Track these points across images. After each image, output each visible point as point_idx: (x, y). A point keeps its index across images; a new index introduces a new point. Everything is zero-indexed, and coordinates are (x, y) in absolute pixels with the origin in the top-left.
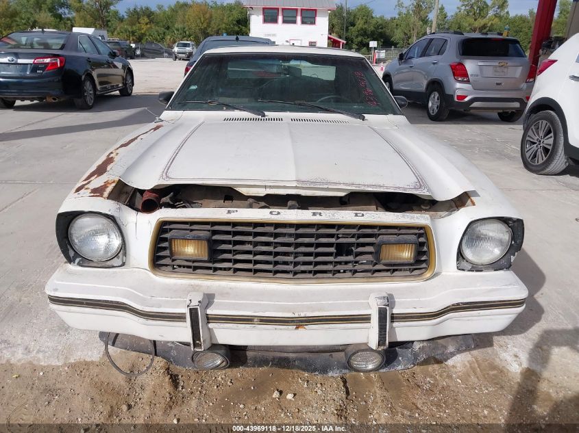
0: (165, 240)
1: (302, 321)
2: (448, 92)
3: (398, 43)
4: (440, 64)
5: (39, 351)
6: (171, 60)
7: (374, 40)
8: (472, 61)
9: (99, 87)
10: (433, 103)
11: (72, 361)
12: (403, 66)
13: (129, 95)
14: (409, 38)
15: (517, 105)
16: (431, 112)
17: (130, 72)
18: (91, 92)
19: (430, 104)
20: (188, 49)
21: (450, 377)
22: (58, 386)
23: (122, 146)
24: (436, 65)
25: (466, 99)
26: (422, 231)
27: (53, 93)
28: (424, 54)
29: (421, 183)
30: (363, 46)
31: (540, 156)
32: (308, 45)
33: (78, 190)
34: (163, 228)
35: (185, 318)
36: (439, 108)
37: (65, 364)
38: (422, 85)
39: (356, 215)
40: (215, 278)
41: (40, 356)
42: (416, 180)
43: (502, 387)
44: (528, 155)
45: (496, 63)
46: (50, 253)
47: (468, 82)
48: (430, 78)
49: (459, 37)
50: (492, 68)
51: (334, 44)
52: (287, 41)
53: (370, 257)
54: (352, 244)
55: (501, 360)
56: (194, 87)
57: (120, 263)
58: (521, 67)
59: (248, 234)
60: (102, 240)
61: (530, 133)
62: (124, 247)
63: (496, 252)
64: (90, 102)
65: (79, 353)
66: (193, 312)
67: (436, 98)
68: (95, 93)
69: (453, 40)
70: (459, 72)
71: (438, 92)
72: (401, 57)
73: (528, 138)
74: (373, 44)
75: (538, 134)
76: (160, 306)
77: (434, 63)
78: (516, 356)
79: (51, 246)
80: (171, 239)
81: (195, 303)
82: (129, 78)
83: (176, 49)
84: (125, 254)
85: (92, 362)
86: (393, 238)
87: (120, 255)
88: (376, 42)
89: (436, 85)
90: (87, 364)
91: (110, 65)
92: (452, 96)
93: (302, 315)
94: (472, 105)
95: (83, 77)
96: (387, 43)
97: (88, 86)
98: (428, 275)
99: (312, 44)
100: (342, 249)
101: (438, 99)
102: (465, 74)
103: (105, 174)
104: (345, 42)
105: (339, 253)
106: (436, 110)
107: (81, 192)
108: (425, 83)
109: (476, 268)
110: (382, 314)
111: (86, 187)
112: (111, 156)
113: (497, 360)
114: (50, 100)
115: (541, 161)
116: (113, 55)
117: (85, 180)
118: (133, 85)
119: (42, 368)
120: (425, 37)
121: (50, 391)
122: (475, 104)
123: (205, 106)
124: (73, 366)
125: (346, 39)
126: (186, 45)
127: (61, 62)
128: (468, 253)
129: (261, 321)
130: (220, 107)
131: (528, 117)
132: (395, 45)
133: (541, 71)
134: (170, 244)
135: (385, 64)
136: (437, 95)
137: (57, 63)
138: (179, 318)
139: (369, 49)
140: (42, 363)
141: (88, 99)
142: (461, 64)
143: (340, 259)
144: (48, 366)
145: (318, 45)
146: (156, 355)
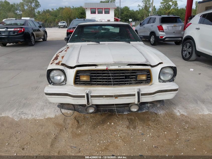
0: (78, 76)
1: (117, 96)
2: (157, 35)
3: (139, 20)
4: (154, 26)
5: (36, 115)
6: (58, 28)
7: (131, 18)
8: (164, 25)
9: (36, 38)
10: (152, 40)
11: (46, 118)
12: (141, 27)
13: (46, 40)
14: (143, 17)
15: (180, 39)
16: (152, 43)
17: (46, 32)
18: (33, 40)
19: (151, 40)
20: (64, 24)
21: (159, 117)
22: (44, 124)
23: (59, 52)
24: (152, 27)
25: (163, 38)
26: (148, 71)
27: (21, 40)
28: (148, 23)
29: (147, 61)
30: (127, 21)
31: (188, 55)
32: (107, 21)
33: (51, 64)
34: (78, 72)
35: (85, 97)
36: (155, 41)
37: (44, 119)
38: (148, 34)
39: (130, 67)
40: (92, 86)
41: (37, 116)
42: (146, 60)
43: (174, 119)
44: (184, 55)
45: (173, 25)
46: (32, 89)
47: (164, 32)
48: (151, 31)
49: (160, 17)
50: (171, 27)
51: (116, 20)
52: (99, 20)
53: (134, 79)
54: (129, 75)
55: (174, 112)
56: (76, 35)
57: (65, 84)
58: (181, 26)
59: (101, 73)
60: (59, 78)
61: (184, 48)
62: (66, 79)
63: (170, 77)
64: (33, 43)
65: (48, 116)
66: (87, 95)
67: (153, 37)
68: (35, 40)
69: (158, 18)
70: (160, 29)
71: (154, 36)
72: (141, 24)
73: (184, 49)
74: (130, 20)
75: (187, 48)
76: (78, 94)
77: (152, 26)
78: (179, 111)
79: (32, 88)
80: (80, 76)
81: (87, 92)
82: (45, 35)
83: (60, 24)
84: (66, 81)
85: (52, 118)
86: (140, 73)
87: (65, 81)
88: (131, 19)
89: (153, 33)
90: (51, 118)
91: (39, 30)
92: (158, 37)
93: (117, 94)
94: (165, 40)
95: (31, 35)
96: (135, 20)
97: (32, 38)
98: (150, 84)
99: (109, 21)
100: (127, 77)
101: (154, 38)
102: (163, 29)
103: (58, 60)
104: (120, 20)
105: (126, 78)
106: (153, 42)
107: (53, 64)
108: (149, 33)
109: (164, 81)
110: (138, 93)
111: (54, 63)
112: (58, 55)
113: (173, 112)
114: (20, 43)
115: (188, 57)
116: (40, 27)
117: (52, 61)
118: (47, 37)
119: (38, 120)
120: (148, 17)
121: (42, 126)
122: (167, 39)
123: (81, 41)
124: (46, 119)
125: (121, 18)
126: (64, 23)
127: (23, 30)
128: (162, 77)
129: (106, 97)
130: (85, 41)
131: (183, 42)
132: (138, 20)
133: (187, 27)
134: (80, 77)
135: (135, 27)
136: (153, 36)
137: (22, 30)
138: (83, 97)
139: (129, 22)
140: (38, 119)
141: (32, 42)
142: (161, 26)
143: (126, 80)
144: (39, 119)
145: (111, 21)
146: (75, 111)
